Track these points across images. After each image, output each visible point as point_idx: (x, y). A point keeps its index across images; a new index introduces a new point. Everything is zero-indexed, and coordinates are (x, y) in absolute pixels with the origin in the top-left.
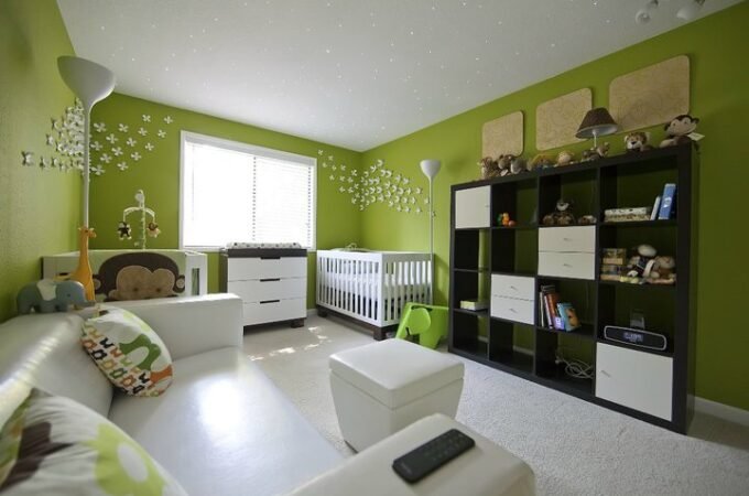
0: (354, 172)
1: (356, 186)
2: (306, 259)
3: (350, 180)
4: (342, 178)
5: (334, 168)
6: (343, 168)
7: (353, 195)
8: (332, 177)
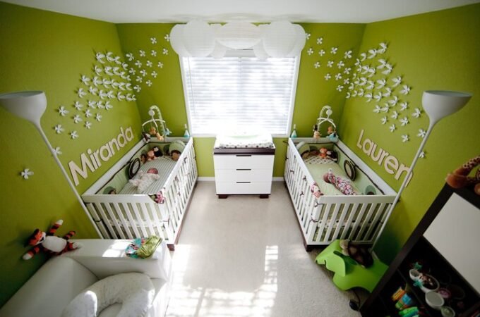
0: (348, 55)
1: (347, 71)
2: (273, 157)
3: (341, 64)
4: (330, 64)
5: (322, 53)
6: (334, 51)
7: (341, 82)
8: (317, 65)
